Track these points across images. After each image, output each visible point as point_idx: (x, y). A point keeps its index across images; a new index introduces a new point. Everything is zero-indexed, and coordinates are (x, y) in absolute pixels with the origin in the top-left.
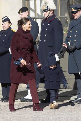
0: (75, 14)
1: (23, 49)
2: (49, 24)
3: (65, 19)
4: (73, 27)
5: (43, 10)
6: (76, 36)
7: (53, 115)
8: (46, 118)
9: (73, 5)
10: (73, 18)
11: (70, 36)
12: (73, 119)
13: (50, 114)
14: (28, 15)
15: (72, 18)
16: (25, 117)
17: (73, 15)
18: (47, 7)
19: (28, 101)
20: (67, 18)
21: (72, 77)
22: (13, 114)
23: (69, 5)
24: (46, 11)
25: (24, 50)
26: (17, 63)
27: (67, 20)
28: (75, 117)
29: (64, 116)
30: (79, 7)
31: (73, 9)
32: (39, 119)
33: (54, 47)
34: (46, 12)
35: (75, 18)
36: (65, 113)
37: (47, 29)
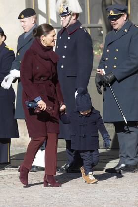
0: (115, 20)
1: (40, 77)
2: (69, 38)
3: (99, 29)
4: (112, 43)
5: (60, 14)
6: (116, 58)
7: (77, 194)
8: (66, 199)
9: (111, 4)
10: (112, 27)
11: (107, 59)
12: (112, 200)
13: (73, 192)
14: (35, 22)
15: (110, 28)
16: (30, 198)
17: (112, 22)
18: (67, 9)
19: (35, 169)
20: (101, 27)
21: (111, 128)
22: (9, 192)
23: (106, 6)
24: (65, 16)
25: (42, 78)
26: (30, 105)
27: (102, 32)
28: (115, 197)
29: (96, 195)
30: (122, 9)
31: (112, 11)
32: (54, 201)
33: (76, 77)
34: (64, 18)
35: (115, 27)
36: (99, 191)
37: (65, 47)
